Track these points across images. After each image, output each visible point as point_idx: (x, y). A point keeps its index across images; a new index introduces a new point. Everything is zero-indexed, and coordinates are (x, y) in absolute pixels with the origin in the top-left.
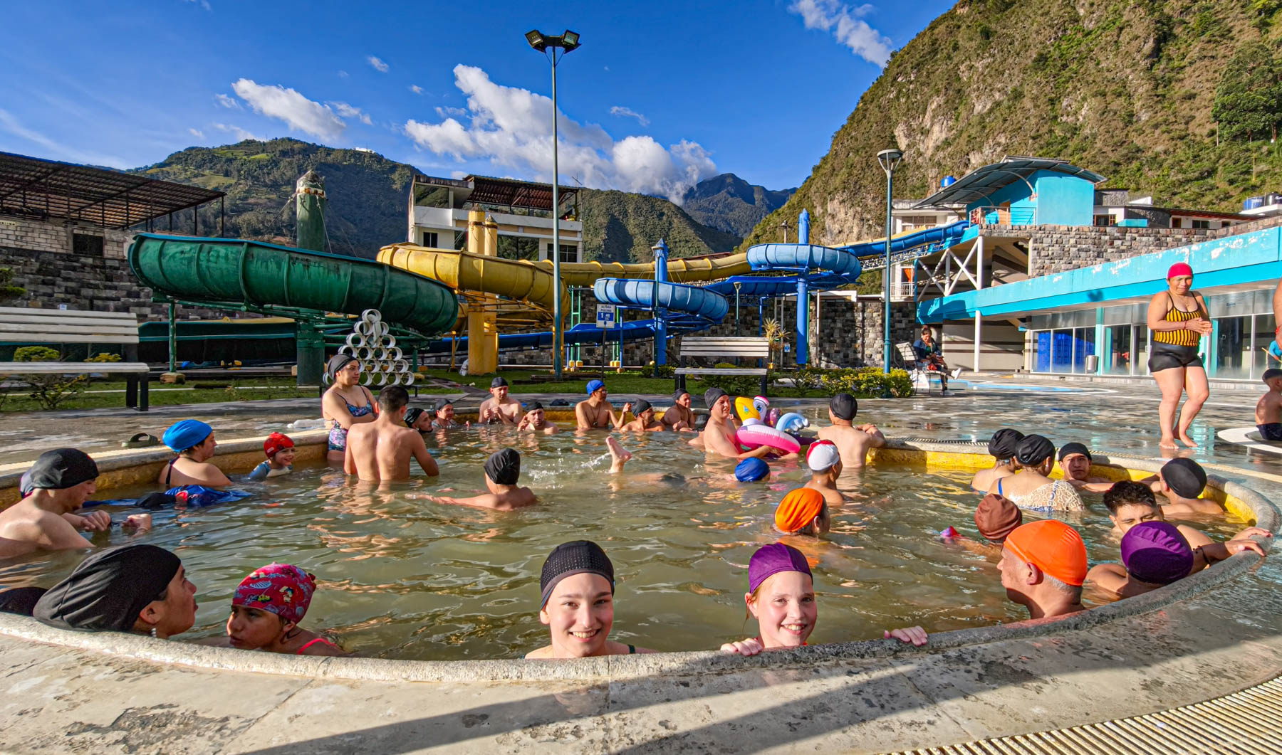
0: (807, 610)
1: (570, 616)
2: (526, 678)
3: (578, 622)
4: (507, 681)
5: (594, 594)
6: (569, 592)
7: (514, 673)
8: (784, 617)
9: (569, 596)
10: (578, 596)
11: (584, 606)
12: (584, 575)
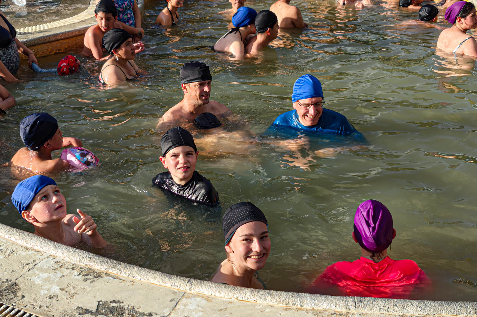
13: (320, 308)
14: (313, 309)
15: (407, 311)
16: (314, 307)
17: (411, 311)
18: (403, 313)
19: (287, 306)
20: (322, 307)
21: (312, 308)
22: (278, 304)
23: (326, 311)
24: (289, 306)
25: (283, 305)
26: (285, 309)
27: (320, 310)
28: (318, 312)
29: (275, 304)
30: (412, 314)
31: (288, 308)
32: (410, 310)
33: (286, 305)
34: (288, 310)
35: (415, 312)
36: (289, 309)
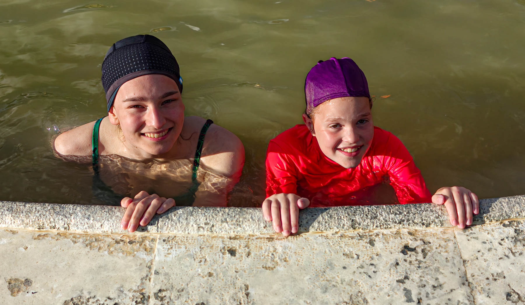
0: (361, 132)
1: (139, 118)
2: (73, 229)
3: (148, 124)
4: (55, 231)
5: (160, 94)
6: (132, 95)
7: (60, 224)
8: (340, 141)
9: (133, 100)
10: (142, 99)
11: (150, 107)
12: (146, 77)
13: (98, 232)
14: (86, 234)
15: (243, 229)
16: (88, 230)
17: (250, 229)
18: (236, 233)
19: (42, 230)
20: (102, 230)
21: (84, 232)
22: (25, 227)
23: (108, 236)
24: (44, 230)
25: (33, 229)
26: (36, 236)
27: (99, 235)
28: (94, 240)
29: (20, 227)
30: (251, 233)
31: (43, 233)
32: (248, 227)
33: (39, 229)
34: (41, 238)
35: (255, 231)
36: (44, 235)
